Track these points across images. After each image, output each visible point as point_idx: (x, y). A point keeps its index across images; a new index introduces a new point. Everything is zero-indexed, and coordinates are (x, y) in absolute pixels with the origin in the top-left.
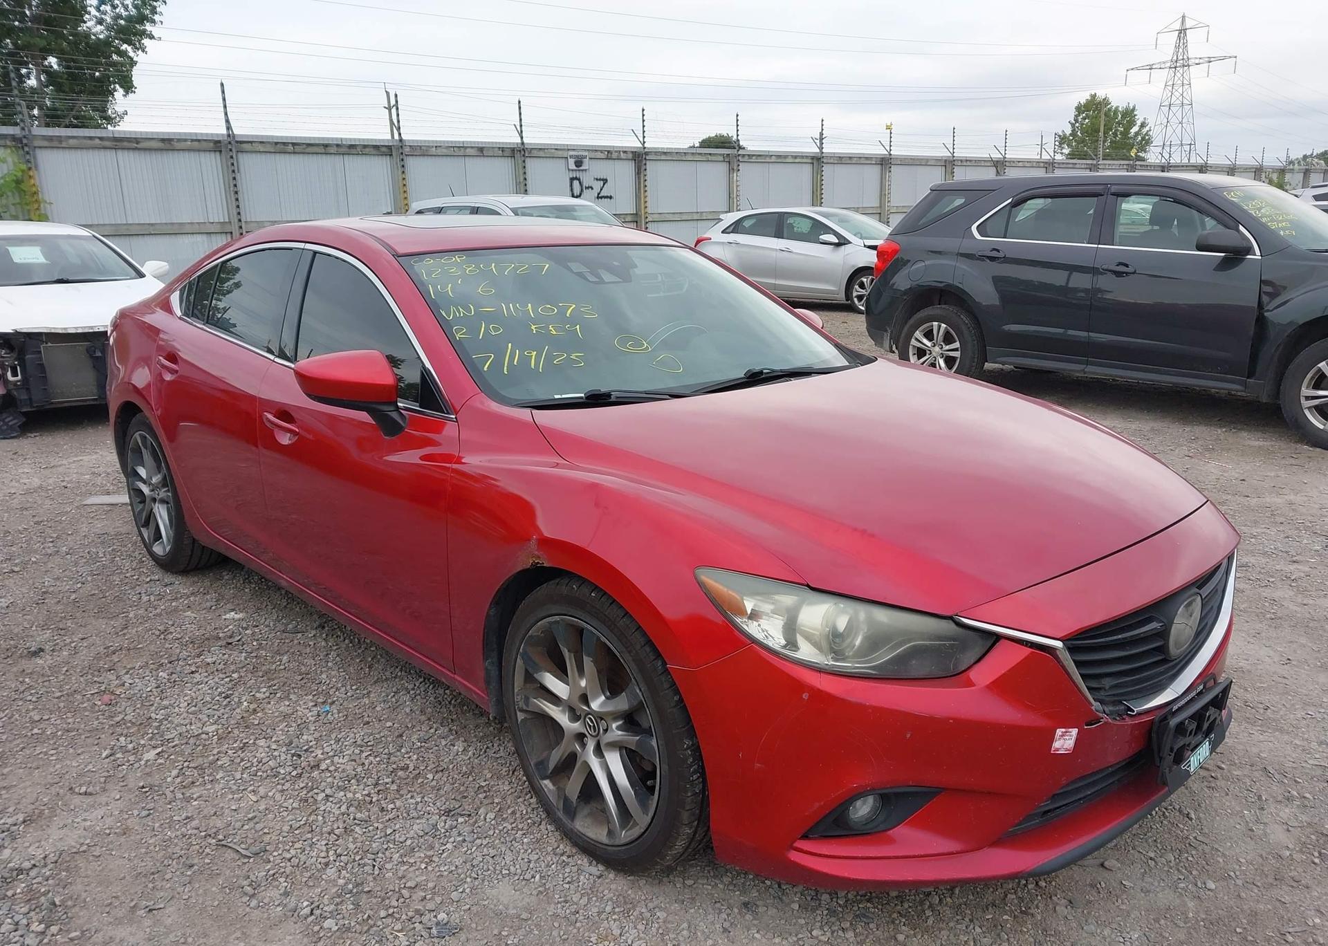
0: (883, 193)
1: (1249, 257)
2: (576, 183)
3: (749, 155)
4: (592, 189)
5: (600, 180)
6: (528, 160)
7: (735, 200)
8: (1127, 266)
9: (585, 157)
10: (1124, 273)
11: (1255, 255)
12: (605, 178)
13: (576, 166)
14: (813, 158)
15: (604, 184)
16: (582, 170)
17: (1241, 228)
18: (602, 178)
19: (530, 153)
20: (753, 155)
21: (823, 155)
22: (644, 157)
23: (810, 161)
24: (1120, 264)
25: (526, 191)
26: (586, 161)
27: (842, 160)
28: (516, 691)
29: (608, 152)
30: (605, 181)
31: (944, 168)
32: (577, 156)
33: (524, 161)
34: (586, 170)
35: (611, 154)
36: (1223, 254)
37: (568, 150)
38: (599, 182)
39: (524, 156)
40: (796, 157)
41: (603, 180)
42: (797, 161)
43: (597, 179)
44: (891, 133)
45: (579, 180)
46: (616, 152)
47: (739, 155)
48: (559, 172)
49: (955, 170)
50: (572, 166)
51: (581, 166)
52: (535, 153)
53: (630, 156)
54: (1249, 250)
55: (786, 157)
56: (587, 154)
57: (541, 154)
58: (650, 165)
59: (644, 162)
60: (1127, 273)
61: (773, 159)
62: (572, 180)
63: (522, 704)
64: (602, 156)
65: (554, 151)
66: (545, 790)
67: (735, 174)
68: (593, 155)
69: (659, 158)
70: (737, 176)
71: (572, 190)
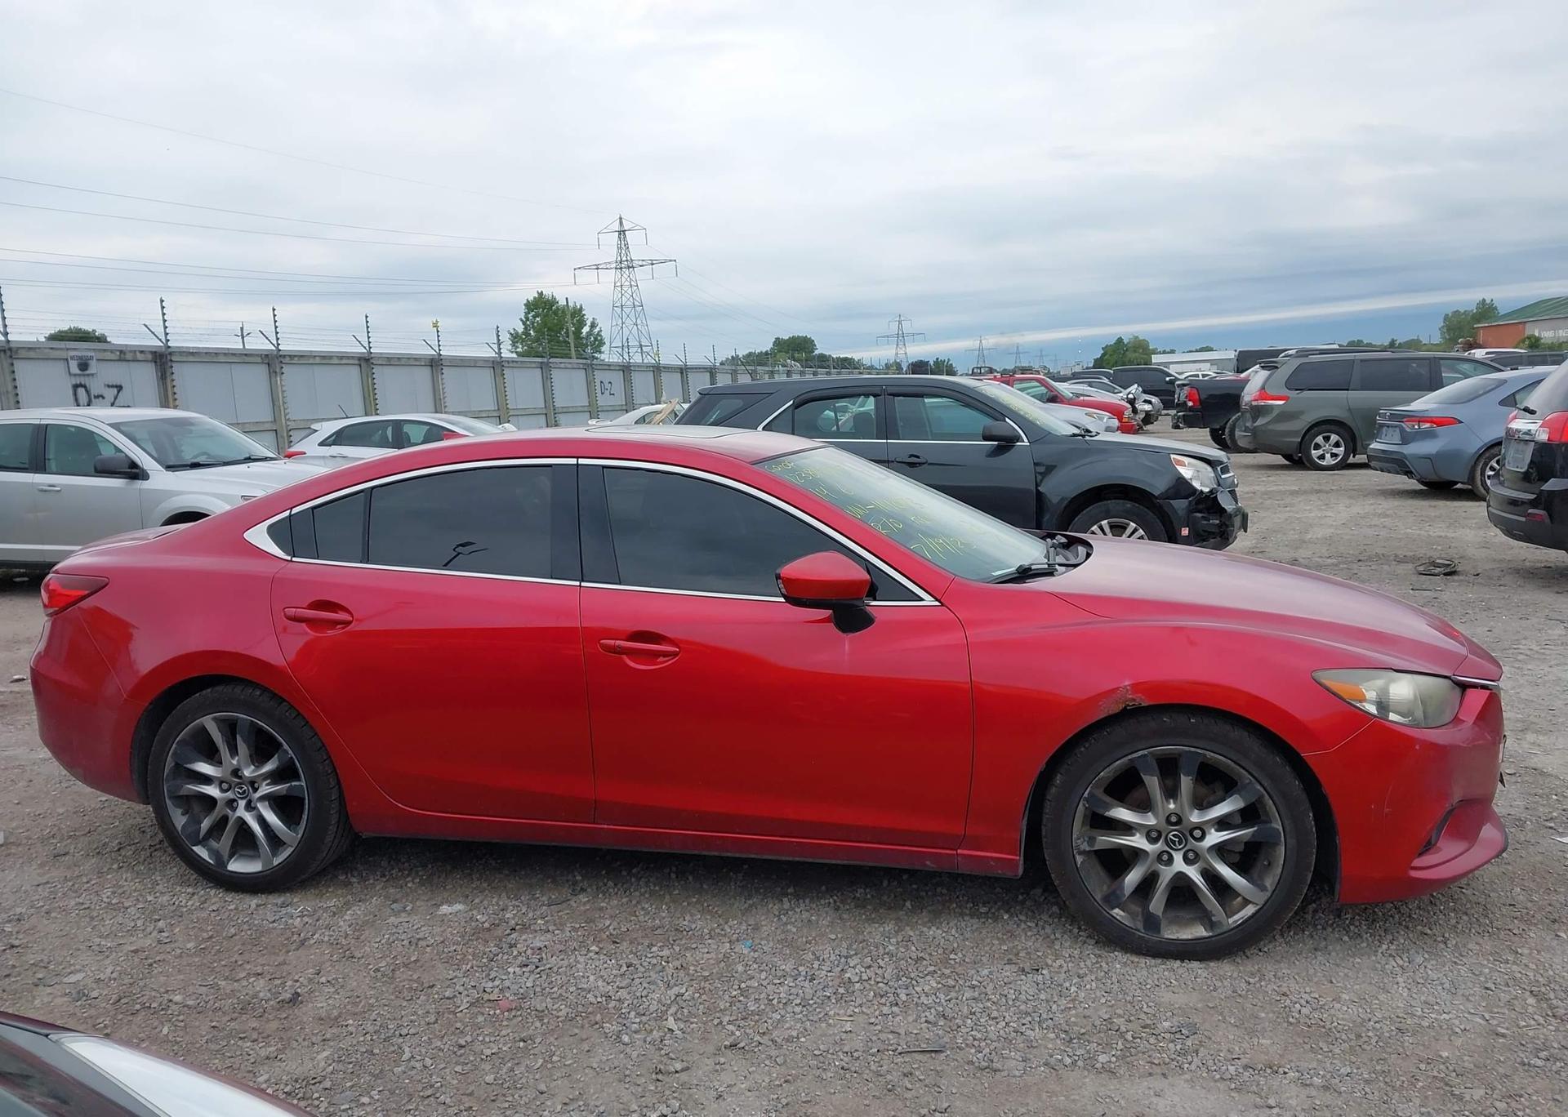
0: (437, 397)
1: (1018, 444)
2: (81, 391)
3: (290, 356)
4: (103, 398)
5: (113, 386)
6: (15, 362)
7: (282, 408)
8: (918, 457)
9: (91, 358)
10: (916, 463)
11: (1024, 442)
12: (118, 384)
13: (80, 370)
14: (360, 359)
15: (118, 392)
16: (88, 375)
17: (1007, 420)
18: (114, 384)
19: (16, 352)
20: (295, 356)
21: (372, 355)
22: (169, 358)
23: (357, 362)
24: (911, 456)
25: (18, 402)
26: (93, 363)
27: (393, 361)
28: (1074, 836)
29: (121, 352)
30: (120, 388)
31: (492, 369)
32: (81, 358)
33: (12, 364)
34: (93, 375)
35: (125, 354)
36: (996, 443)
37: (68, 349)
38: (111, 389)
39: (11, 357)
40: (341, 358)
41: (116, 386)
42: (344, 362)
43: (109, 386)
44: (438, 331)
45: (85, 387)
46: (131, 351)
47: (280, 356)
48: (58, 377)
49: (504, 372)
50: (75, 369)
51: (86, 369)
52: (23, 354)
53: (150, 357)
54: (1019, 439)
55: (331, 358)
56: (92, 354)
57: (32, 354)
58: (176, 368)
59: (169, 364)
60: (919, 464)
61: (318, 360)
62: (76, 387)
63: (1085, 847)
64: (112, 357)
65: (47, 350)
66: (1118, 917)
67: (279, 379)
68: (101, 356)
69: (185, 359)
70: (281, 380)
71: (76, 400)
